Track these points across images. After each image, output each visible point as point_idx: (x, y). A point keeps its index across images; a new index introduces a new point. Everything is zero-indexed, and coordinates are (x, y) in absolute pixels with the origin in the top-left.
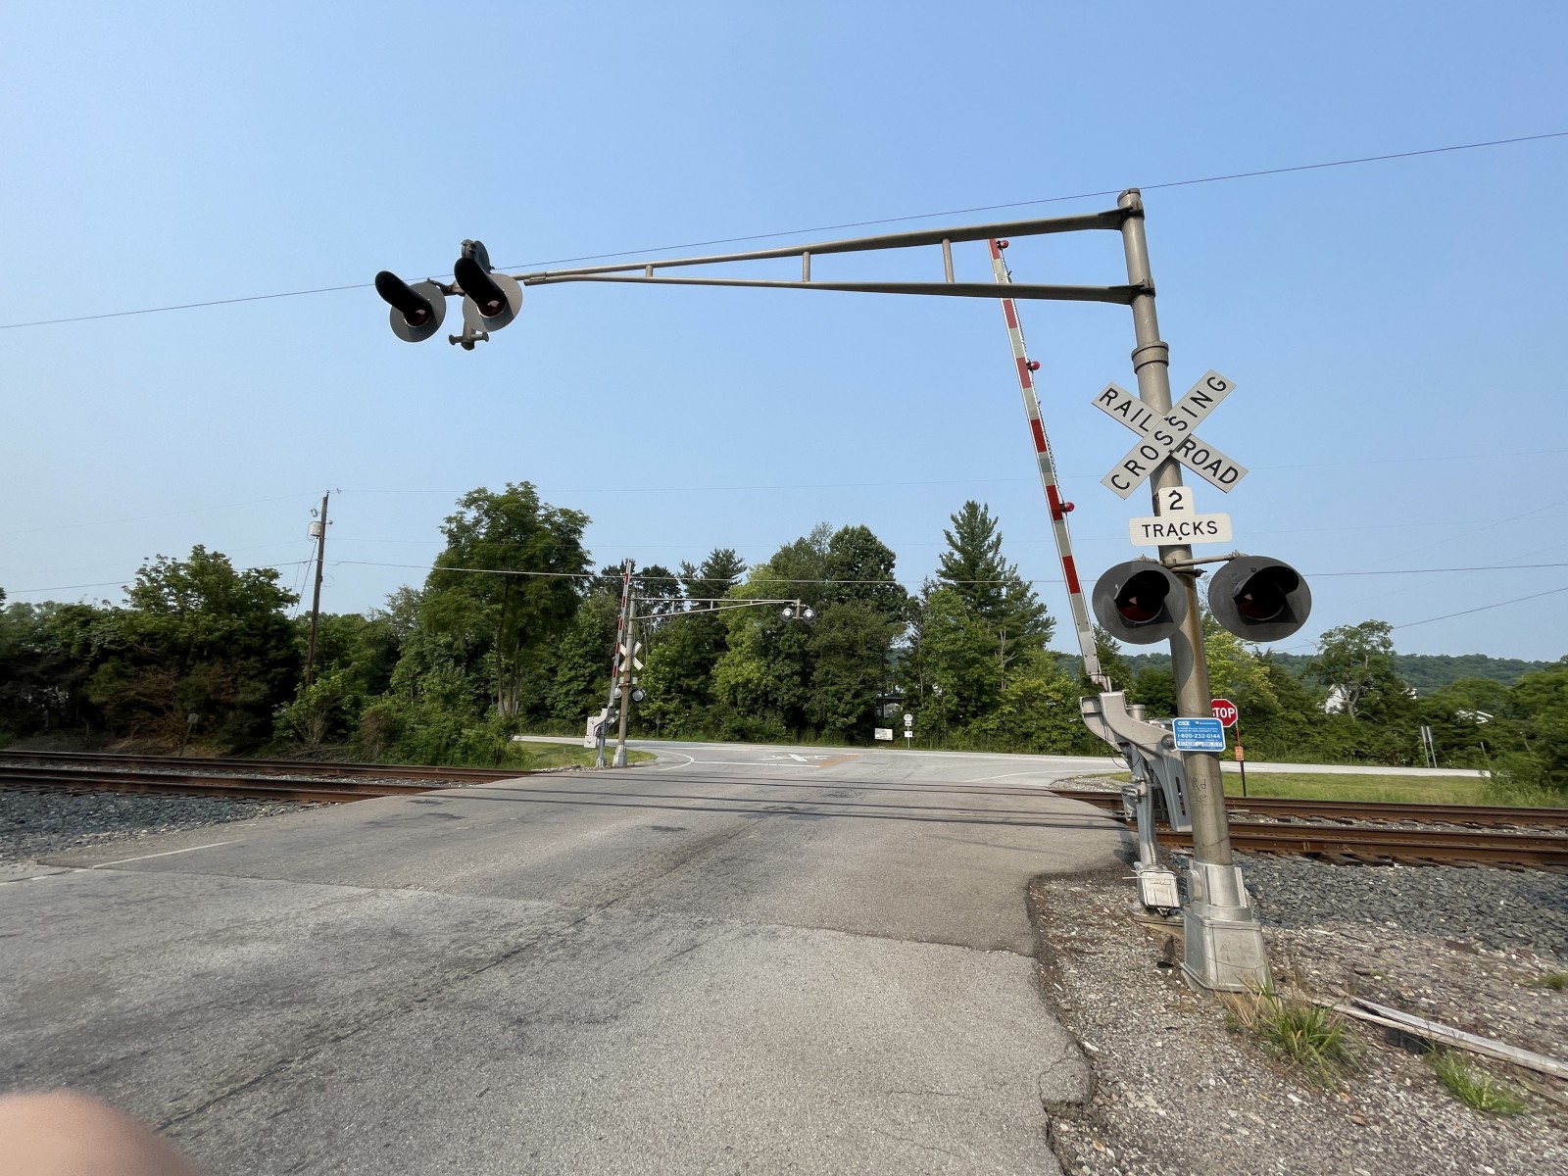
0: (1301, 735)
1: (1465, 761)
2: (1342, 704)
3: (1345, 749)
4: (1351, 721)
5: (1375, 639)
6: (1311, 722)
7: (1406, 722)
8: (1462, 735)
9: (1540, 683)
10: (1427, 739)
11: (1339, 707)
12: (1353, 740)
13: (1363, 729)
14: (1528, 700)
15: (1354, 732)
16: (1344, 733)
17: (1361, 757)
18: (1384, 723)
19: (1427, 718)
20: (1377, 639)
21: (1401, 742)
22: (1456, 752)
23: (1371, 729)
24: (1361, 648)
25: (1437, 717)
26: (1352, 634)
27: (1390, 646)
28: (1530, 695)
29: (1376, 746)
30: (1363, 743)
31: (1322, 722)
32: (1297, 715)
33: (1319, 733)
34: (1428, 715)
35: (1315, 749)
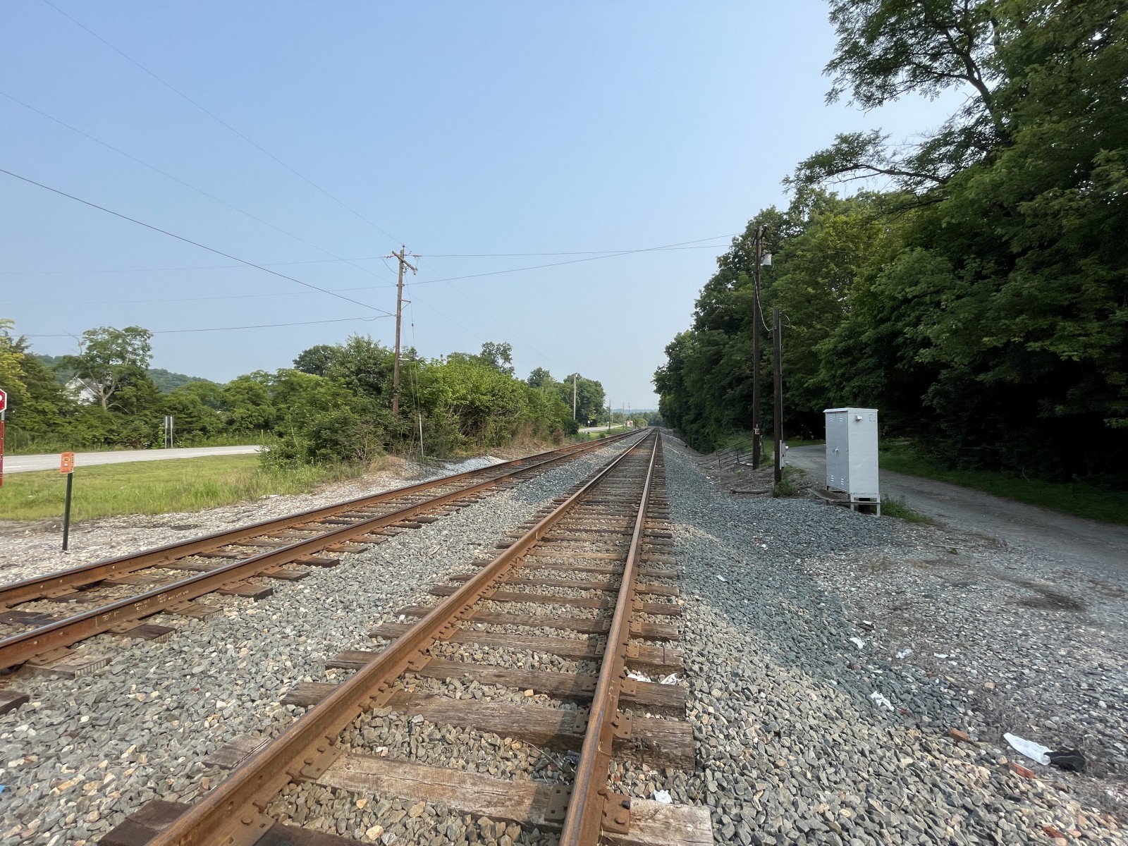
0: (49, 425)
2: (95, 397)
3: (95, 436)
4: (102, 411)
5: (137, 342)
6: (63, 413)
7: (151, 413)
10: (169, 425)
11: (91, 399)
12: (104, 429)
13: (114, 419)
15: (104, 421)
16: (95, 422)
17: (109, 443)
18: (133, 413)
19: (168, 410)
21: (145, 429)
23: (122, 418)
24: (124, 348)
25: (176, 409)
26: (116, 336)
27: (149, 350)
29: (125, 433)
30: (113, 431)
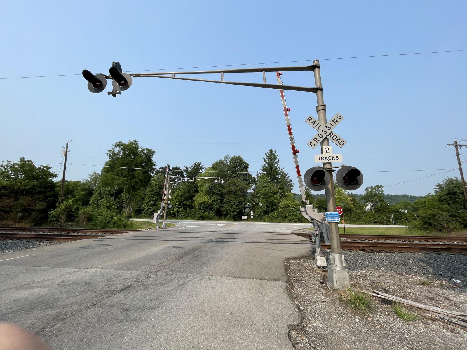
0: (360, 217)
1: (401, 223)
2: (370, 208)
3: (371, 220)
4: (373, 212)
5: (379, 190)
6: (362, 213)
7: (387, 213)
8: (401, 216)
9: (420, 202)
10: (392, 217)
11: (370, 209)
12: (373, 218)
13: (376, 215)
14: (417, 206)
15: (374, 215)
16: (371, 216)
17: (375, 222)
18: (381, 213)
19: (392, 212)
20: (380, 190)
21: (385, 218)
22: (399, 221)
23: (378, 215)
24: (375, 192)
25: (394, 211)
26: (373, 188)
27: (383, 192)
28: (418, 205)
29: (379, 219)
30: (376, 219)
31: (365, 213)
32: (359, 211)
33: (364, 216)
34: (392, 211)
35: (363, 220)
